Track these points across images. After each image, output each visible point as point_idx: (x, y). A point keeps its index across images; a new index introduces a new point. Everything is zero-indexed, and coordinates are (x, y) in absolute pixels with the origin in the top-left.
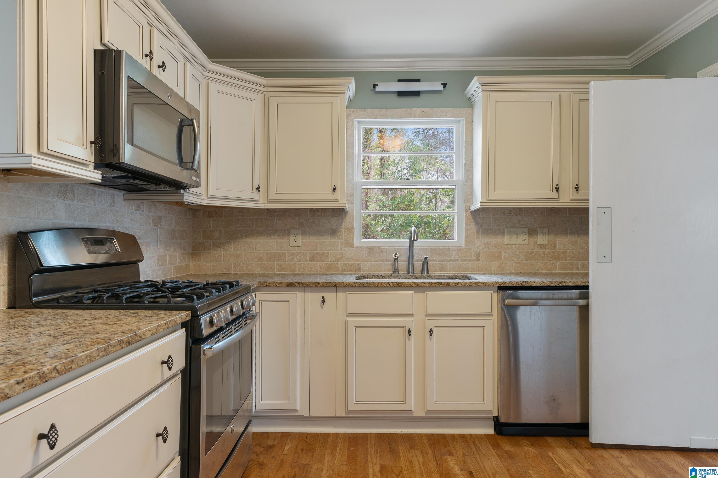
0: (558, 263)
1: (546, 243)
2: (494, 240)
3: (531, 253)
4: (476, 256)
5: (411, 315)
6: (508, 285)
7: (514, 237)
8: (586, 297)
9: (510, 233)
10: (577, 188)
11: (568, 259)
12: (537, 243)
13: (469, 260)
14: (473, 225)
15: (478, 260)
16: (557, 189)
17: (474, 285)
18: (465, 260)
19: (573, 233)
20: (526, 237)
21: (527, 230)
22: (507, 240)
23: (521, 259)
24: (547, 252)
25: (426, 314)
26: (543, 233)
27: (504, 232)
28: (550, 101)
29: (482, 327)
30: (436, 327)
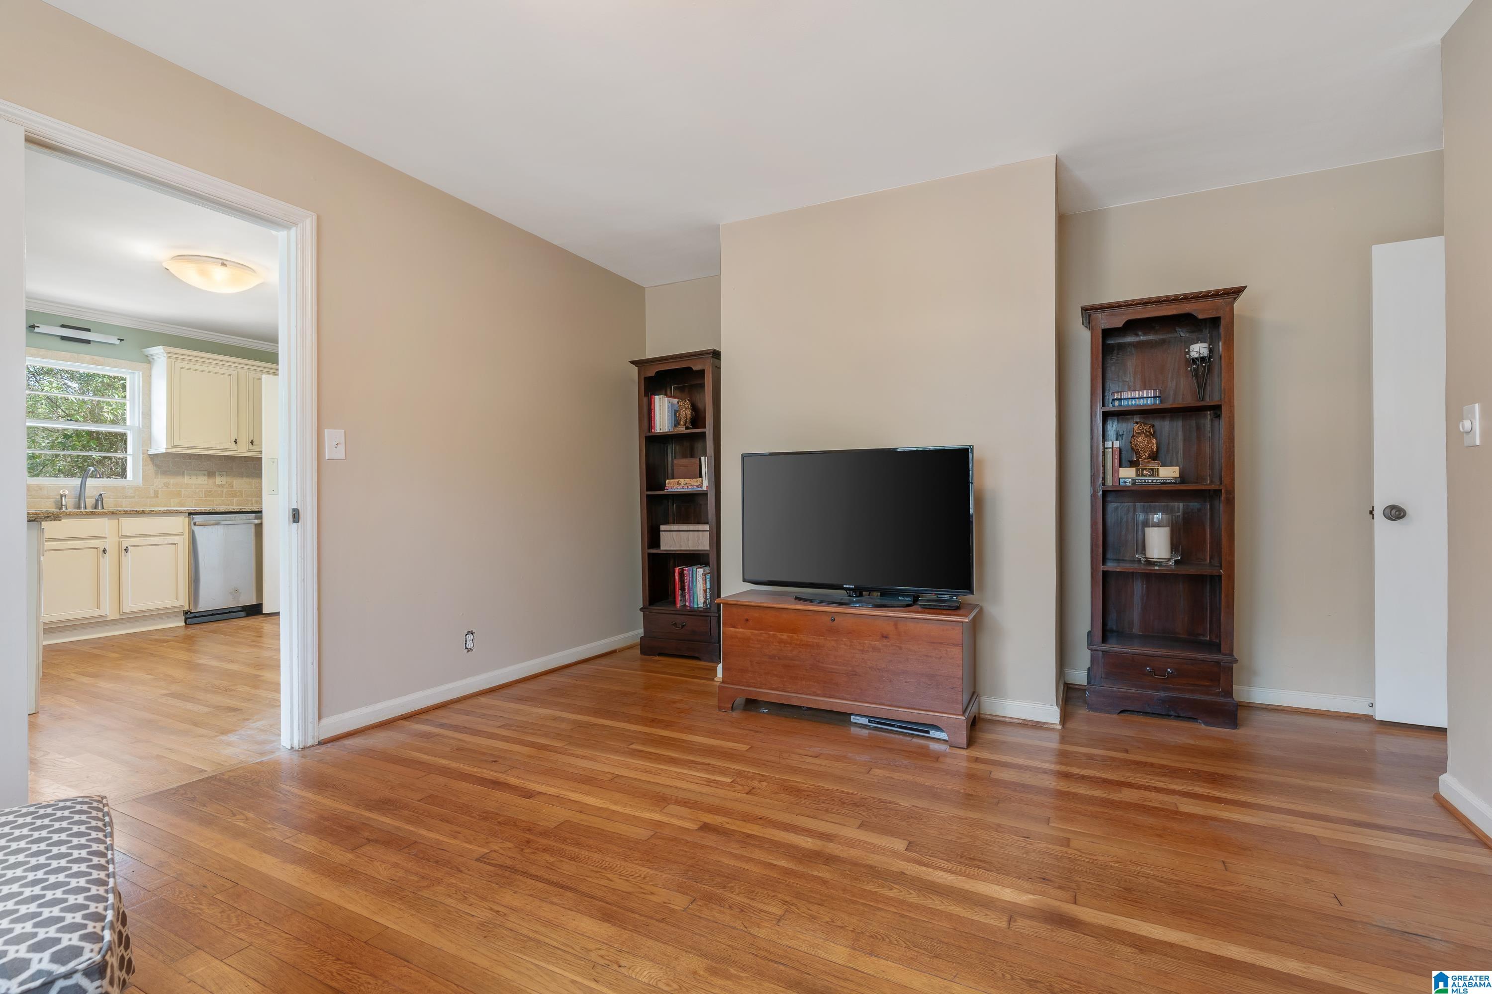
0: (235, 499)
1: (224, 483)
2: (172, 480)
3: (210, 491)
4: (155, 494)
5: (105, 537)
6: (198, 512)
7: (194, 478)
8: (261, 518)
9: (190, 475)
10: (252, 442)
11: (244, 496)
12: (215, 483)
13: (147, 498)
14: (151, 468)
15: (157, 497)
16: (236, 442)
17: (168, 512)
18: (143, 498)
19: (247, 476)
20: (206, 478)
21: (206, 472)
22: (186, 480)
23: (201, 496)
24: (225, 490)
25: (120, 536)
26: (222, 475)
27: (183, 474)
28: (230, 375)
29: (175, 544)
30: (131, 546)
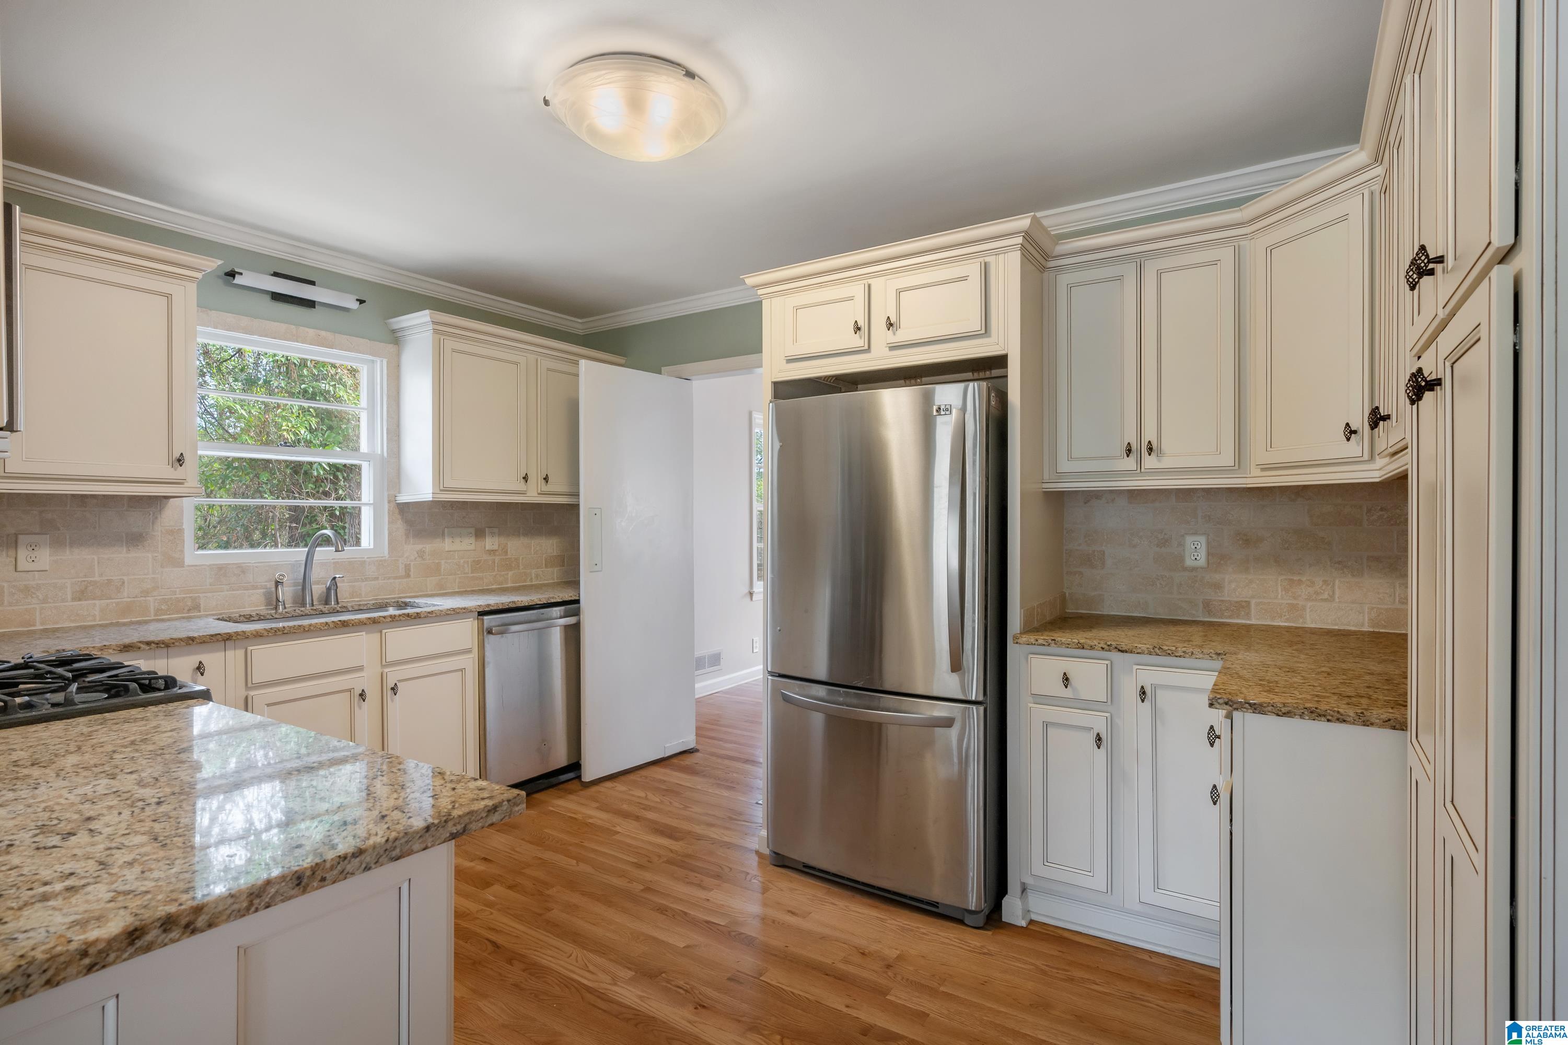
0: (510, 573)
1: (496, 547)
2: (429, 546)
3: (478, 562)
4: (406, 572)
5: (360, 669)
6: (493, 608)
7: (457, 540)
8: (577, 613)
9: (452, 536)
10: (546, 479)
11: (521, 568)
12: (485, 548)
13: (396, 578)
14: (400, 525)
15: (408, 576)
16: (526, 478)
18: (389, 578)
19: (526, 534)
20: (472, 540)
21: (472, 530)
22: (448, 544)
23: (466, 571)
24: (497, 559)
25: (384, 663)
26: (493, 534)
27: (443, 534)
28: (516, 363)
29: (461, 670)
30: (399, 681)
